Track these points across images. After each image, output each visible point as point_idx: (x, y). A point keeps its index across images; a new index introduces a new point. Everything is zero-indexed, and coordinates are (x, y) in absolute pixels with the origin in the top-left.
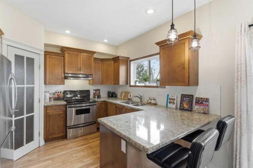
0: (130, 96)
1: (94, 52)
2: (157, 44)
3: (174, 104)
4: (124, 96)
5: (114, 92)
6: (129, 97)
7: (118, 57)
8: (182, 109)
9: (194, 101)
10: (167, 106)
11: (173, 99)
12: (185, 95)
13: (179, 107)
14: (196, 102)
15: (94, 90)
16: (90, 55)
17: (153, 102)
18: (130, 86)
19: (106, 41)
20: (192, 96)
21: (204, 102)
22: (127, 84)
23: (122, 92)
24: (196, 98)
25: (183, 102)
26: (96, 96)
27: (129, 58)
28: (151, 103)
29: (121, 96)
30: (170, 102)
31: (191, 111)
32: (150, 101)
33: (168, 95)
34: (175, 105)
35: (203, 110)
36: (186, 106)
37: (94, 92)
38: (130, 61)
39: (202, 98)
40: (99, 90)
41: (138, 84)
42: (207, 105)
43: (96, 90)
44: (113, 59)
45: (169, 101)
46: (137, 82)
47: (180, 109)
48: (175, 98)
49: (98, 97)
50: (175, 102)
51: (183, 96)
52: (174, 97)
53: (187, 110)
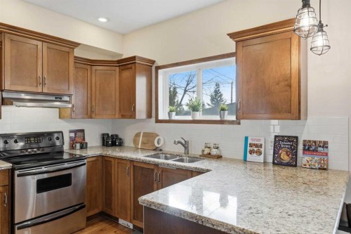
0: (158, 143)
1: (77, 45)
2: (232, 36)
3: (260, 153)
4: (143, 143)
5: (117, 136)
6: (157, 145)
7: (134, 58)
8: (278, 163)
9: (301, 147)
10: (245, 160)
11: (256, 146)
12: (283, 137)
13: (270, 159)
14: (304, 150)
15: (71, 132)
16: (67, 49)
17: (214, 152)
18: (158, 121)
19: (103, 20)
20: (297, 138)
21: (320, 149)
22: (149, 116)
23: (138, 135)
24: (304, 141)
25: (279, 150)
26: (78, 146)
27: (153, 62)
28: (210, 154)
29: (135, 142)
30: (251, 152)
31: (295, 166)
32: (207, 151)
33: (246, 138)
34: (262, 156)
35: (320, 163)
36: (285, 158)
37: (73, 135)
38: (158, 68)
39: (315, 142)
40: (82, 131)
41: (175, 117)
42: (327, 154)
43: (76, 132)
44: (119, 62)
45: (249, 148)
46: (174, 113)
47: (274, 163)
48: (262, 142)
49: (82, 148)
50: (262, 150)
51: (279, 139)
52: (259, 140)
53: (288, 165)
